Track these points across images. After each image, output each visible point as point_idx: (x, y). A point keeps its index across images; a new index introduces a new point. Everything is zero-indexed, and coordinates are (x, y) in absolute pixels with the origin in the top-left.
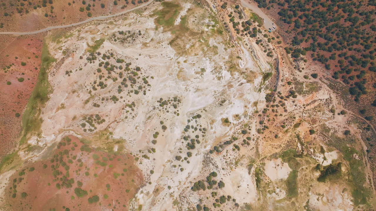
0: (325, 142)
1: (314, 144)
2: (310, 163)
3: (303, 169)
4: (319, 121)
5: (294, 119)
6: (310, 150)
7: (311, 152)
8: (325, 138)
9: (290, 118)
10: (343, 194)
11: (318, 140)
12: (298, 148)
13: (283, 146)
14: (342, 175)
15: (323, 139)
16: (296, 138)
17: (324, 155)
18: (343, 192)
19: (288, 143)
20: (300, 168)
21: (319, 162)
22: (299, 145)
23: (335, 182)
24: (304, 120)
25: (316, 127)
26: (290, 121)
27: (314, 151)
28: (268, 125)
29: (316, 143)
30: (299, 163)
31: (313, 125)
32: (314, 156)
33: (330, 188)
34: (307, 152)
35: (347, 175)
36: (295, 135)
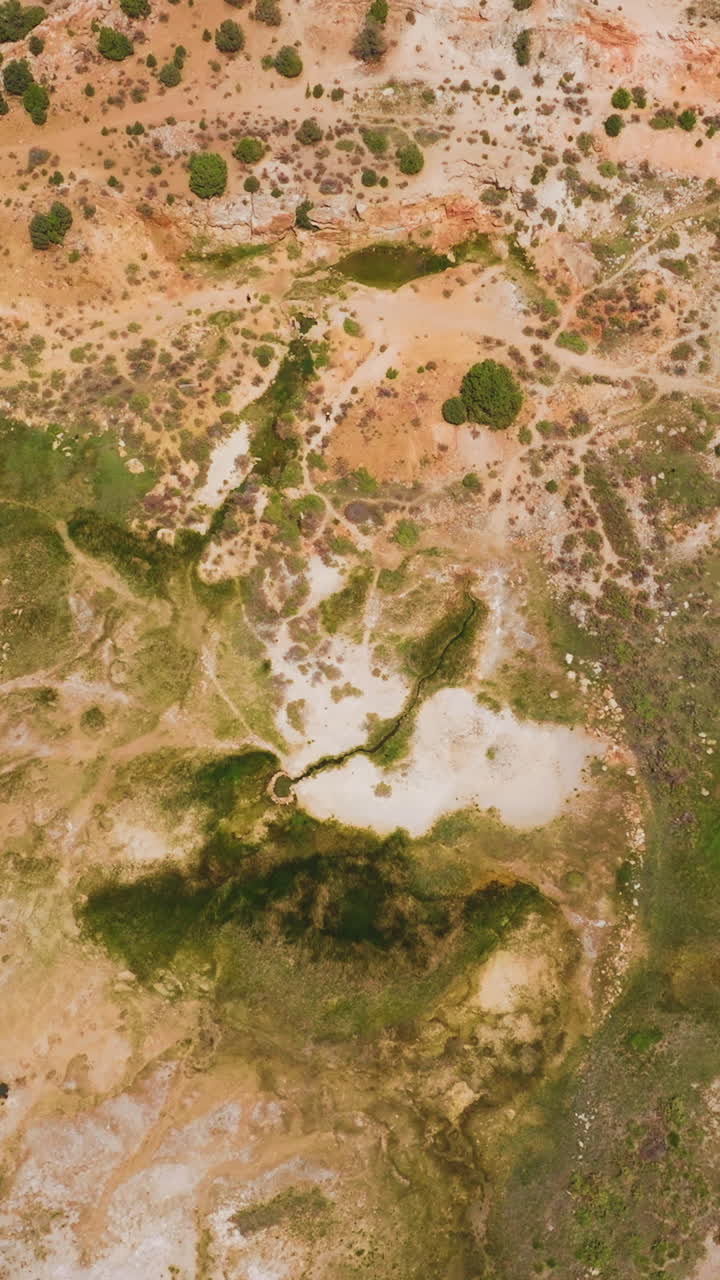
0: (561, 581)
1: (405, 533)
2: (182, 691)
3: (47, 696)
4: (682, 352)
5: (393, 174)
6: (296, 566)
7: (302, 590)
8: (594, 542)
9: (356, 137)
10: (228, 1239)
11: (496, 524)
12: (189, 469)
13: (55, 360)
14: (434, 1033)
15: (569, 544)
16: (252, 366)
17: (414, 703)
18: (248, 1221)
19: (123, 368)
20: (29, 668)
21: (289, 734)
22: (233, 448)
23: (258, 1052)
24: (518, 253)
25: (585, 381)
26: (336, 162)
27: (348, 601)
28: (67, 89)
29: (446, 543)
30: (67, 621)
31: (570, 341)
32: (295, 654)
33: (137, 1083)
34: (258, 573)
35: (483, 1068)
36: (286, 332)
